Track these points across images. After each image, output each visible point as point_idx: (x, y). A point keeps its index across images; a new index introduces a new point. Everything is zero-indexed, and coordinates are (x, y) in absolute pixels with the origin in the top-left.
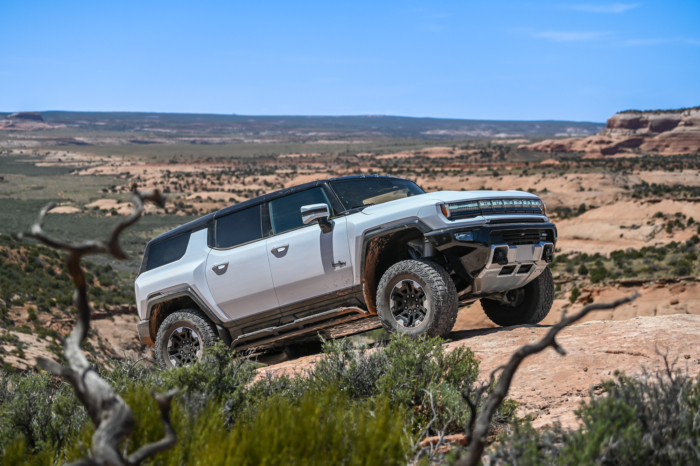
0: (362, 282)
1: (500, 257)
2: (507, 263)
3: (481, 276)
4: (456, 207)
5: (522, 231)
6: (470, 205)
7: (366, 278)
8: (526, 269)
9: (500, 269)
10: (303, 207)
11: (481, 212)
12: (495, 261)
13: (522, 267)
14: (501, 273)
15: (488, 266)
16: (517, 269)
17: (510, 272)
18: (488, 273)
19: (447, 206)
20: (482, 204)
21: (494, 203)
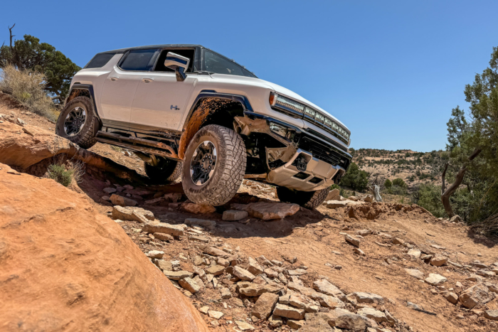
0: (183, 130)
1: (300, 163)
2: (305, 170)
3: (277, 170)
4: (283, 101)
5: (329, 151)
6: (297, 106)
7: (188, 128)
8: (317, 180)
9: (297, 172)
10: (170, 53)
11: (303, 117)
12: (295, 163)
13: (315, 178)
14: (295, 176)
15: (287, 165)
16: (309, 178)
17: (303, 178)
18: (284, 171)
19: (276, 96)
20: (307, 111)
21: (318, 116)
